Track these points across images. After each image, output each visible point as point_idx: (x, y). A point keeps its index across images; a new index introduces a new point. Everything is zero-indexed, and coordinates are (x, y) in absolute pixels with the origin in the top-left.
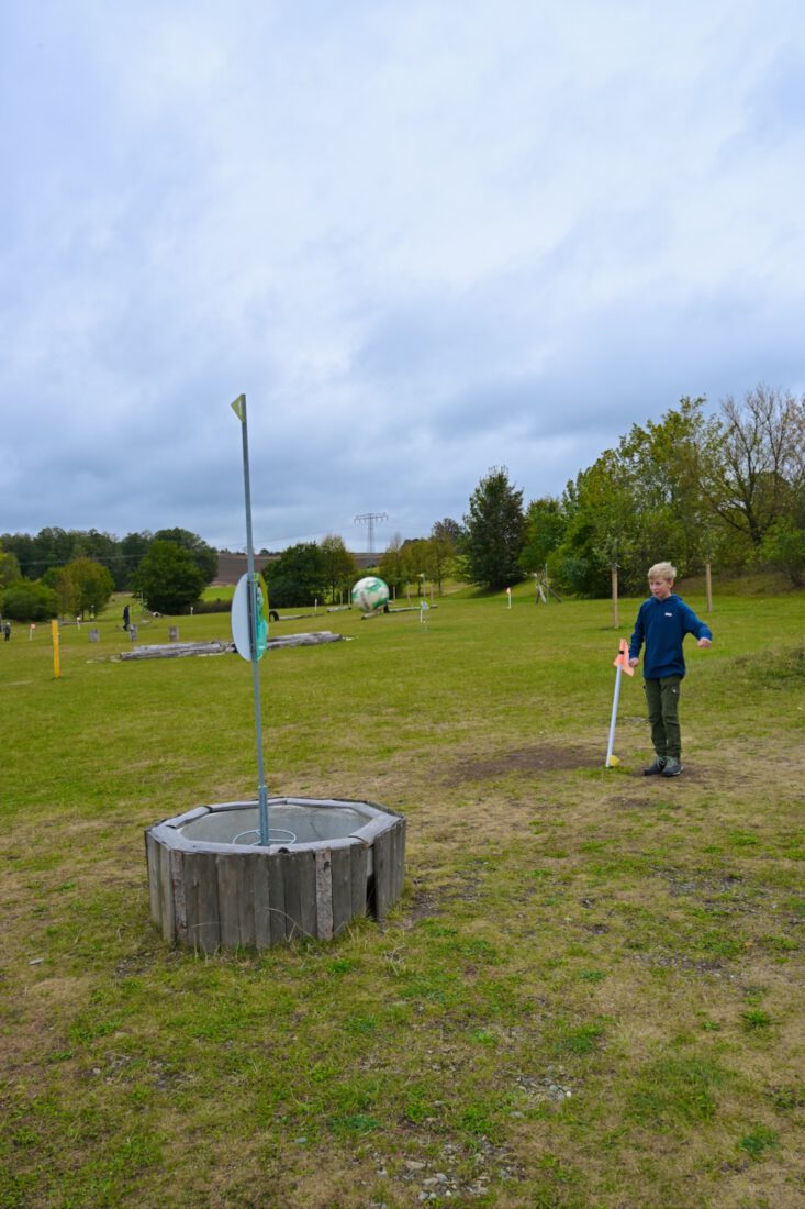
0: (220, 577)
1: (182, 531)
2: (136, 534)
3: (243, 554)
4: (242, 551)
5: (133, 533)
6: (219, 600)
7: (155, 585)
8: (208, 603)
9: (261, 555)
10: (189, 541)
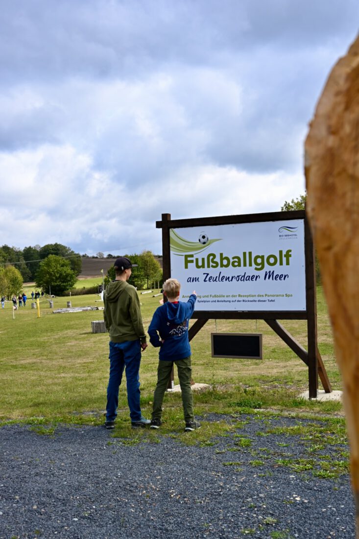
0: (82, 273)
1: (60, 245)
2: (30, 247)
3: (97, 257)
4: (95, 256)
5: (28, 247)
6: (84, 287)
7: (49, 280)
8: (78, 289)
9: (107, 258)
10: (64, 251)
